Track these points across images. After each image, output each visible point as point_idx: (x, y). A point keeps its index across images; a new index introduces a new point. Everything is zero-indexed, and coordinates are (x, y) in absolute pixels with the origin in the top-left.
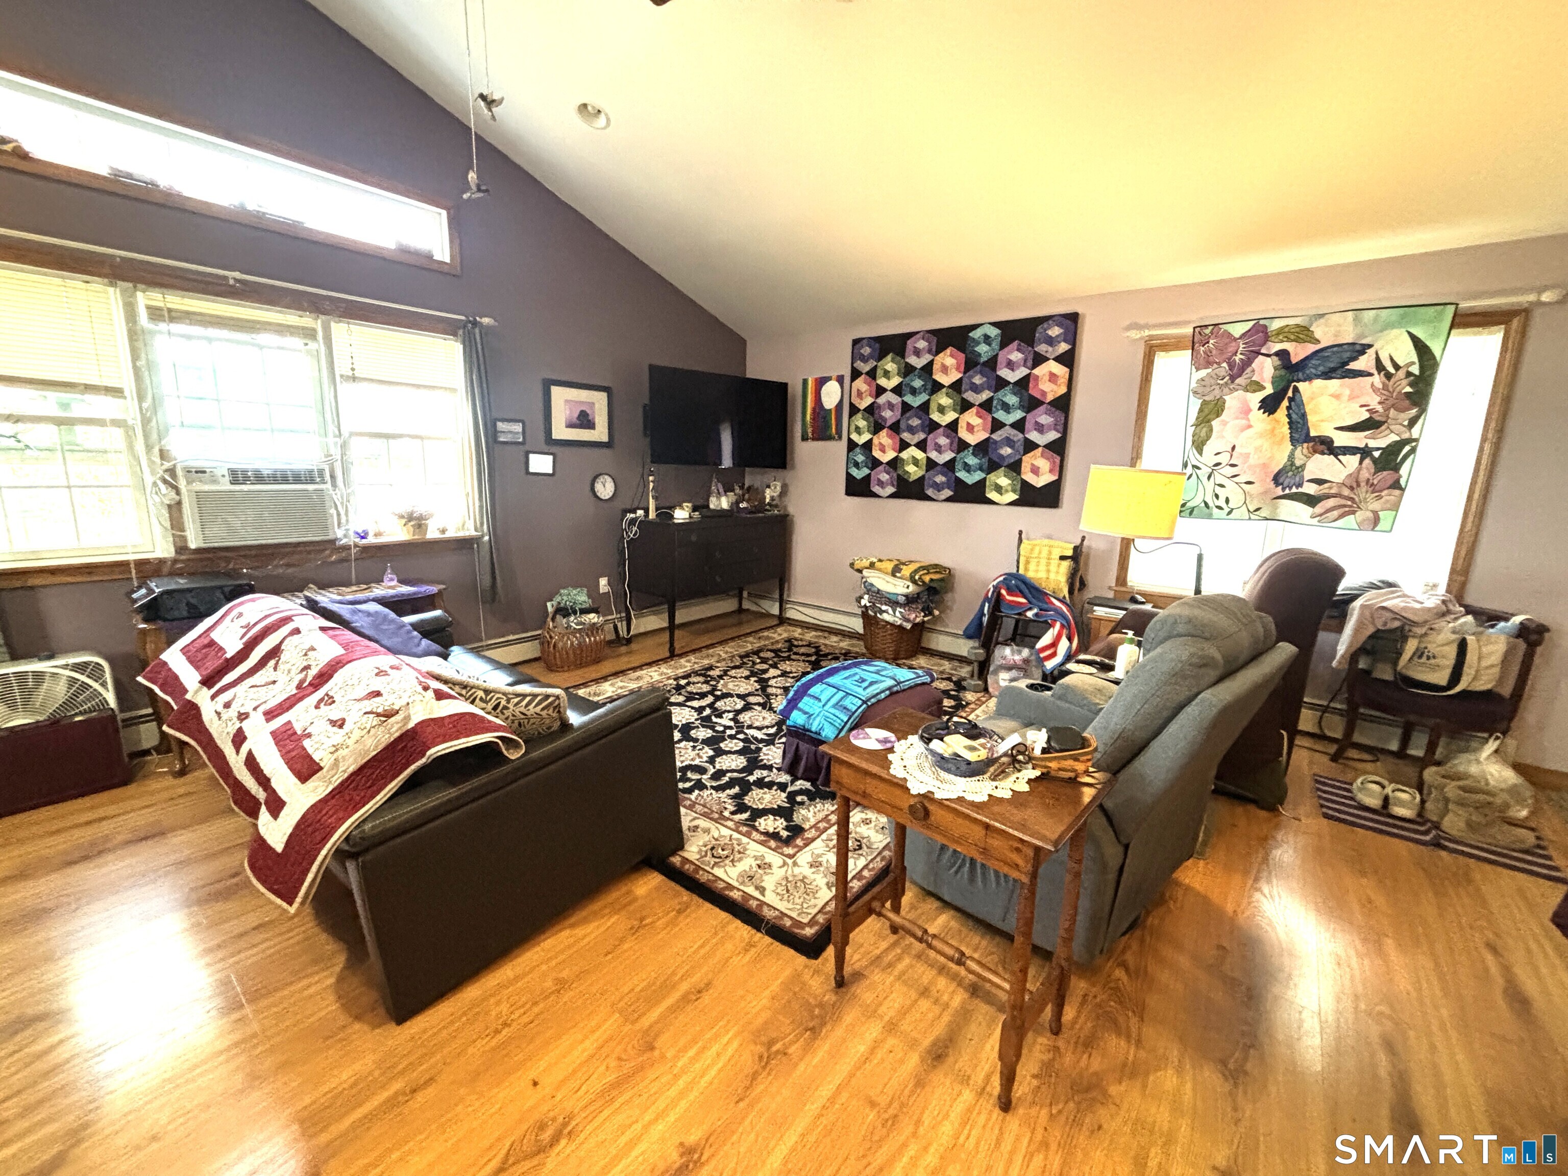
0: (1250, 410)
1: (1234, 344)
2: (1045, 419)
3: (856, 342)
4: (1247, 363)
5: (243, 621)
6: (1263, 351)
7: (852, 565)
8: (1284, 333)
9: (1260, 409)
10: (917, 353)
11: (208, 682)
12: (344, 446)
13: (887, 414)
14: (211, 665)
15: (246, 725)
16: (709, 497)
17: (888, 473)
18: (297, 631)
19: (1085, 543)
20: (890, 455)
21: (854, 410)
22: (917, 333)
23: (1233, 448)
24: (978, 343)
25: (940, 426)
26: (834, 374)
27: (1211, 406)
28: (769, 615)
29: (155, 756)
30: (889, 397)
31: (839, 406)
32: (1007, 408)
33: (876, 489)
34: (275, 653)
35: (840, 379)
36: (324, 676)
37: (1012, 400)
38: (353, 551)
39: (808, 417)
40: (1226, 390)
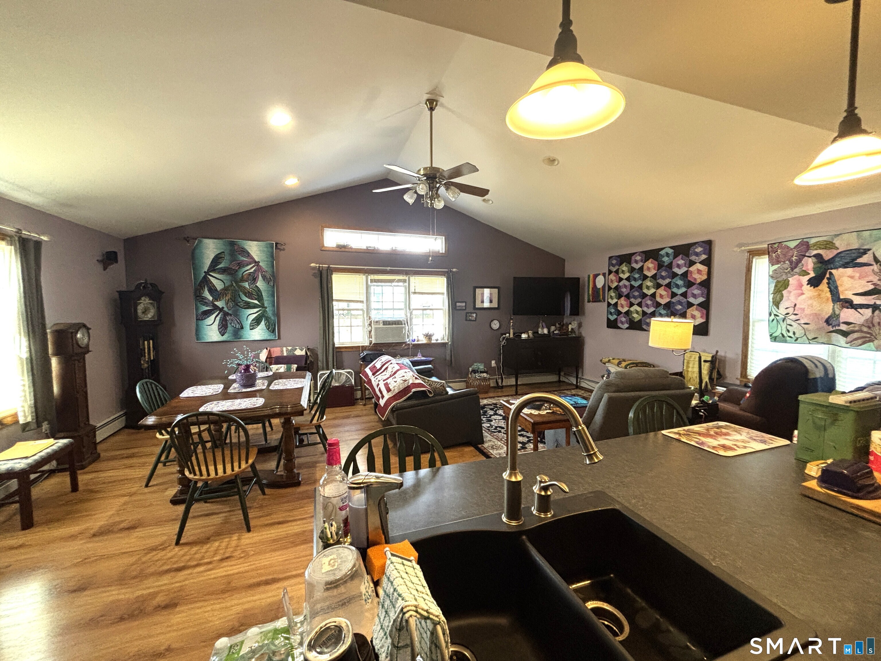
0: (803, 285)
1: (791, 251)
2: (696, 292)
3: (610, 258)
4: (799, 261)
5: (381, 361)
6: (807, 255)
7: (601, 361)
8: (818, 245)
9: (808, 284)
10: (636, 262)
11: (373, 374)
12: (411, 313)
13: (624, 290)
14: (374, 371)
15: (380, 383)
16: (538, 328)
17: (625, 317)
18: (391, 363)
19: (718, 354)
20: (626, 309)
21: (610, 288)
22: (636, 253)
23: (795, 305)
24: (664, 257)
25: (648, 295)
26: (601, 273)
27: (781, 284)
28: (572, 384)
29: (359, 401)
30: (624, 282)
31: (604, 286)
32: (678, 286)
33: (620, 325)
34: (387, 368)
35: (604, 275)
36: (395, 373)
37: (680, 282)
38: (411, 346)
39: (590, 292)
40: (789, 275)
